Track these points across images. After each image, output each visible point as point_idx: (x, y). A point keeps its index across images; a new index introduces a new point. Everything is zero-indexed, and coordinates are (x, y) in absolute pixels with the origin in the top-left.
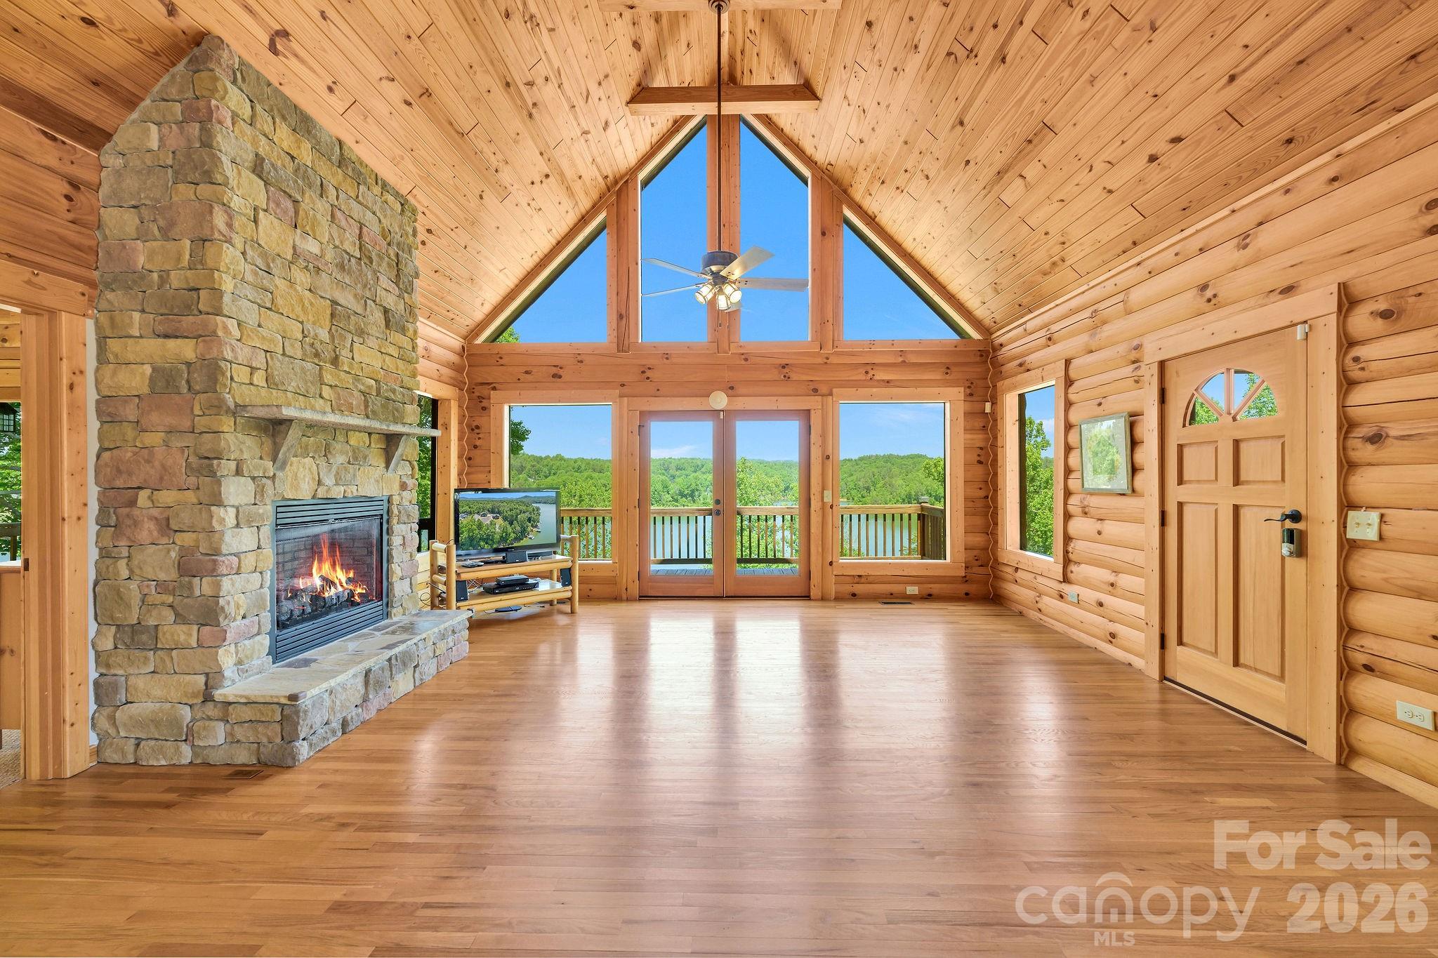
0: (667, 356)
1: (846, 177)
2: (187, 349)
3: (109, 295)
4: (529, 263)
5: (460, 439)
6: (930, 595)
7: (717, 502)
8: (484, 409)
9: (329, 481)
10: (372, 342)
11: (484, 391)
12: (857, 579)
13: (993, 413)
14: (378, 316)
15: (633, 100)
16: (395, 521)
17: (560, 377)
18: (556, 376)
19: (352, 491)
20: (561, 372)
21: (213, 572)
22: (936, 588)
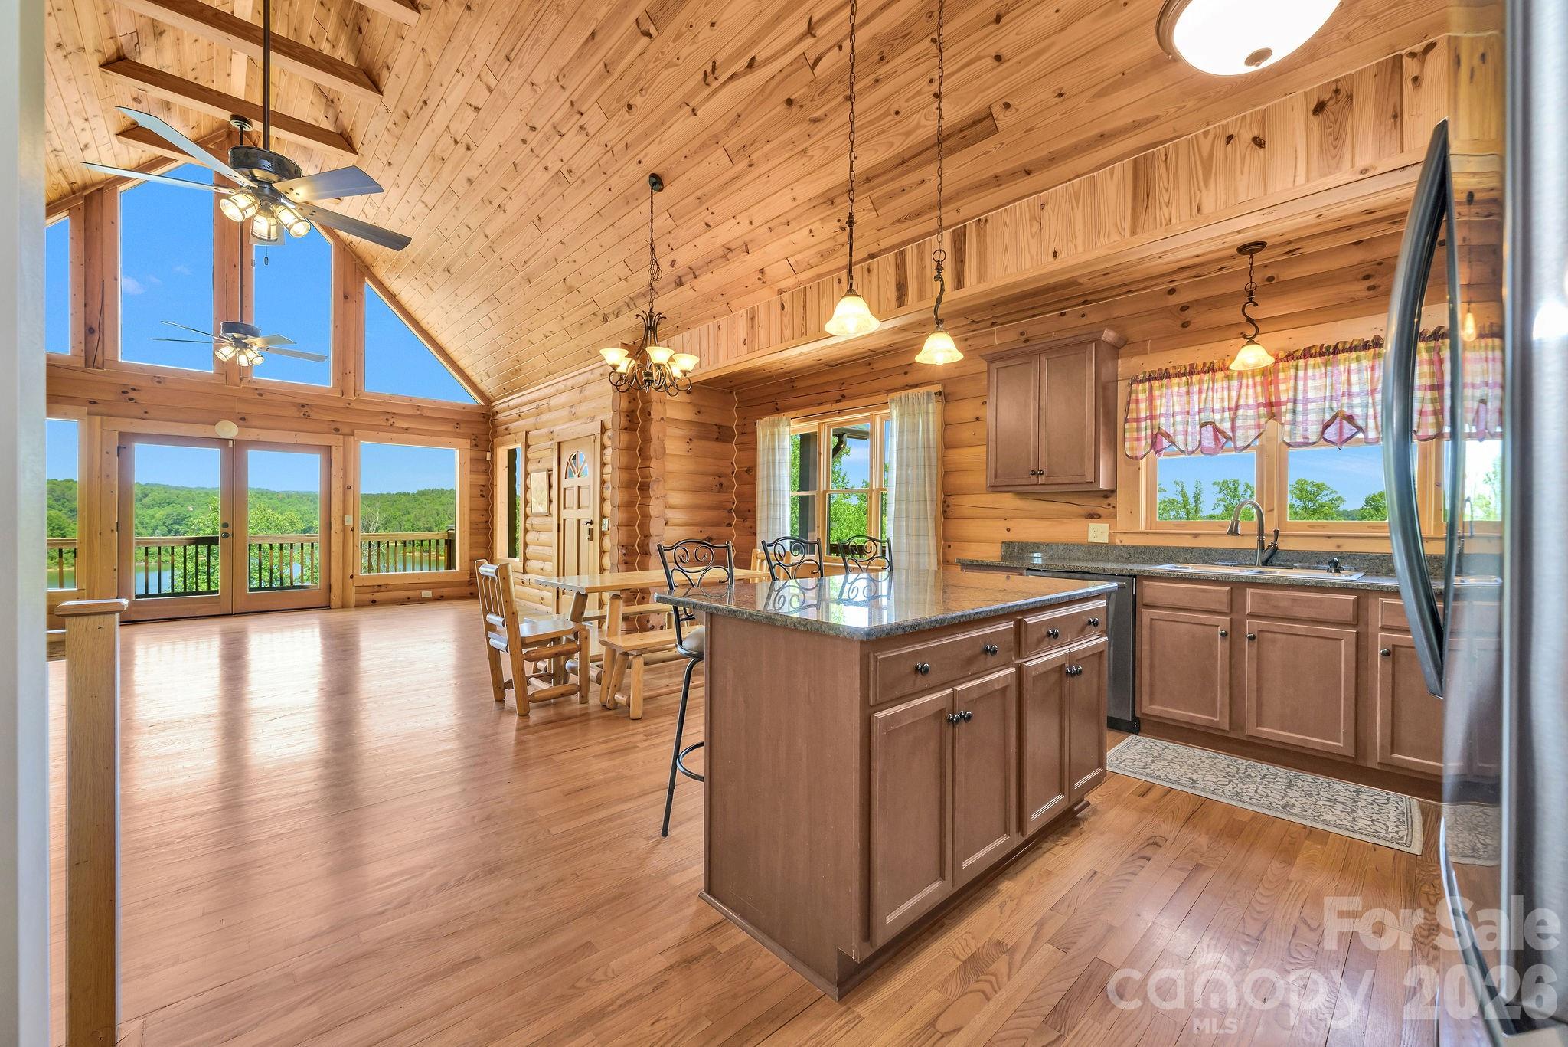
0: (158, 381)
1: (369, 260)
6: (442, 597)
7: (225, 525)
12: (376, 589)
13: (492, 460)
15: (124, 135)
22: (445, 591)
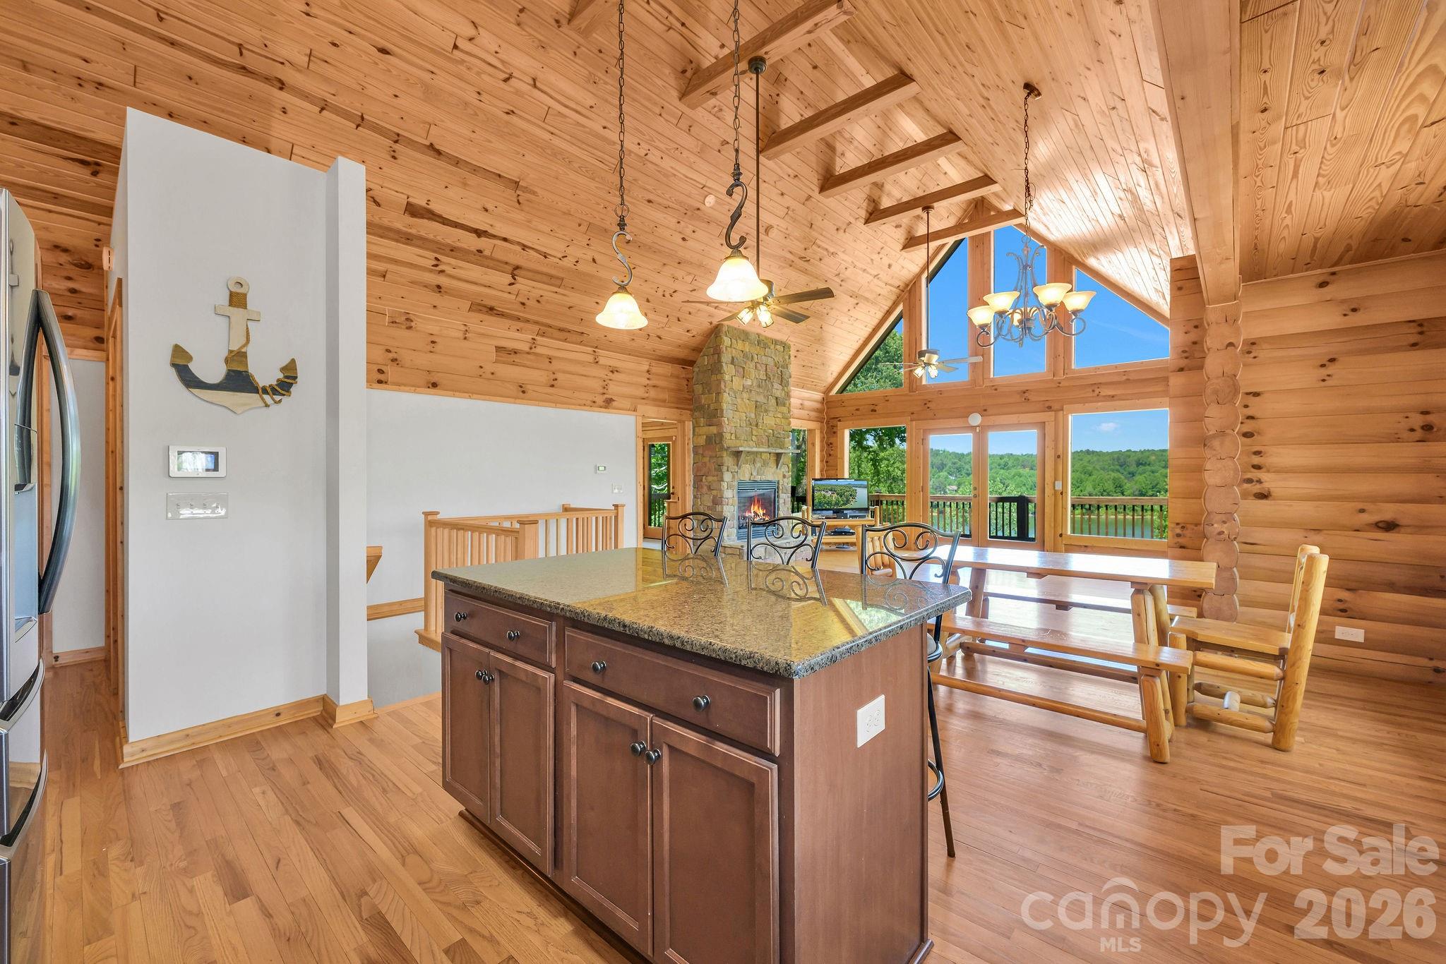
0: (940, 392)
2: (714, 430)
3: (696, 414)
4: (856, 346)
5: (822, 450)
7: (975, 489)
8: (834, 433)
9: (754, 474)
10: (771, 414)
11: (835, 422)
12: (1083, 549)
14: (773, 401)
15: (905, 247)
16: (780, 492)
17: (875, 411)
18: (874, 411)
19: (764, 478)
20: (876, 408)
21: (721, 504)
